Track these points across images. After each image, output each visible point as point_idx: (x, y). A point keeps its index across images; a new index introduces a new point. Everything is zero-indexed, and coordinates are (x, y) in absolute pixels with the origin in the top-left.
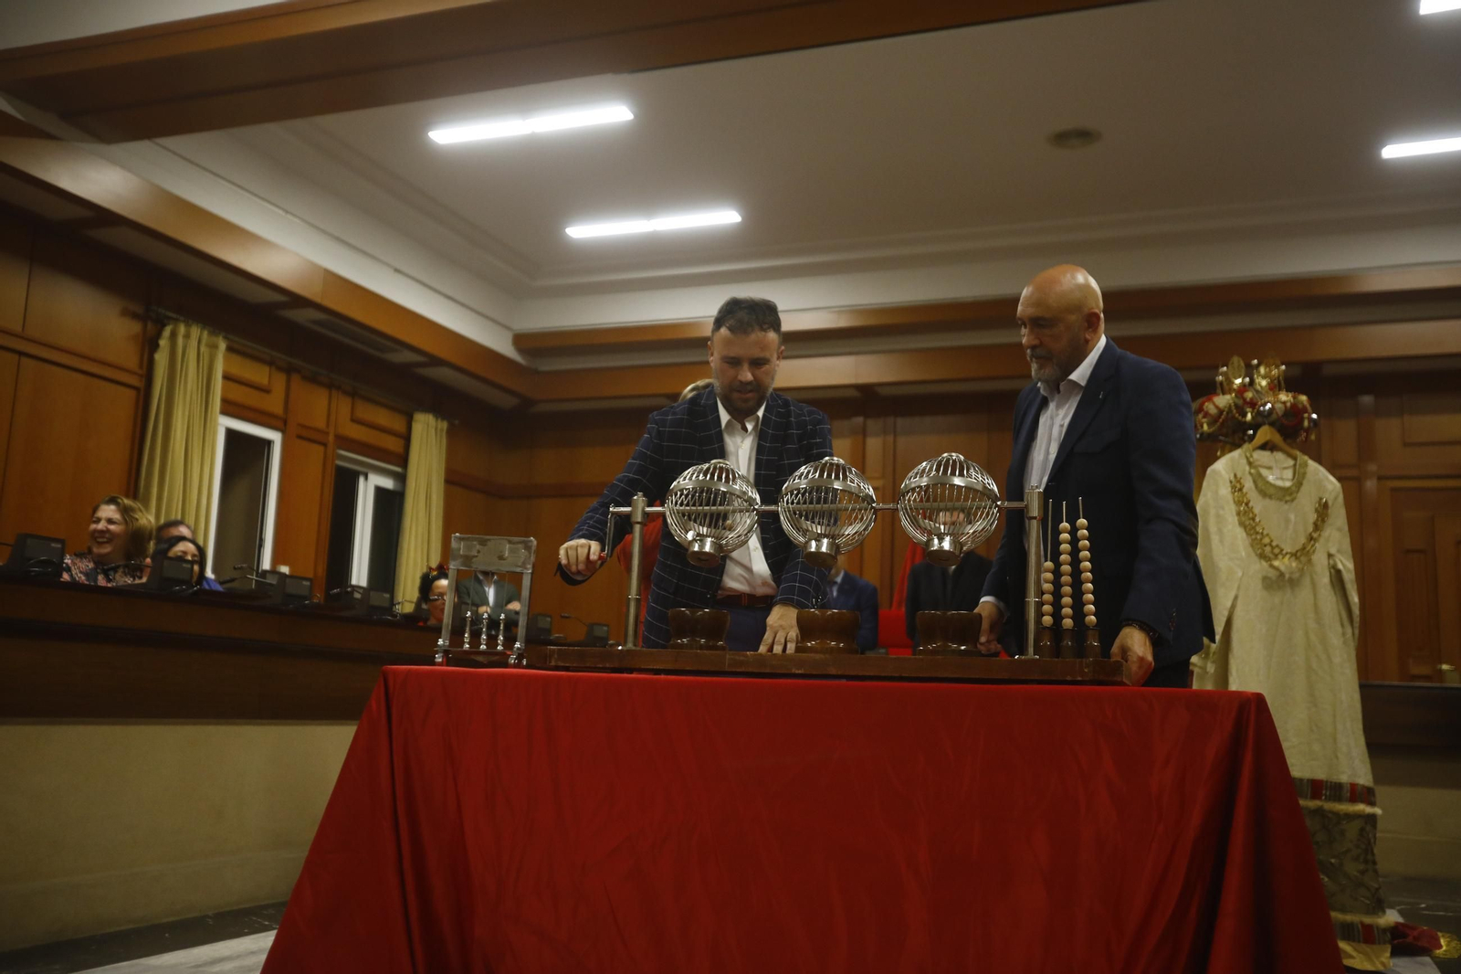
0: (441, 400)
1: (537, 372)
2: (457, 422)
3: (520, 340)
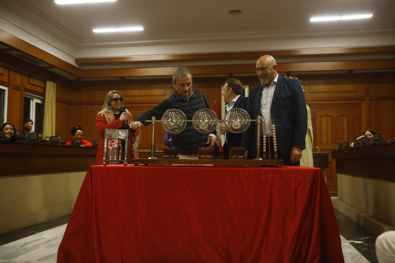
0: (54, 78)
1: (82, 70)
2: (59, 84)
3: (77, 61)
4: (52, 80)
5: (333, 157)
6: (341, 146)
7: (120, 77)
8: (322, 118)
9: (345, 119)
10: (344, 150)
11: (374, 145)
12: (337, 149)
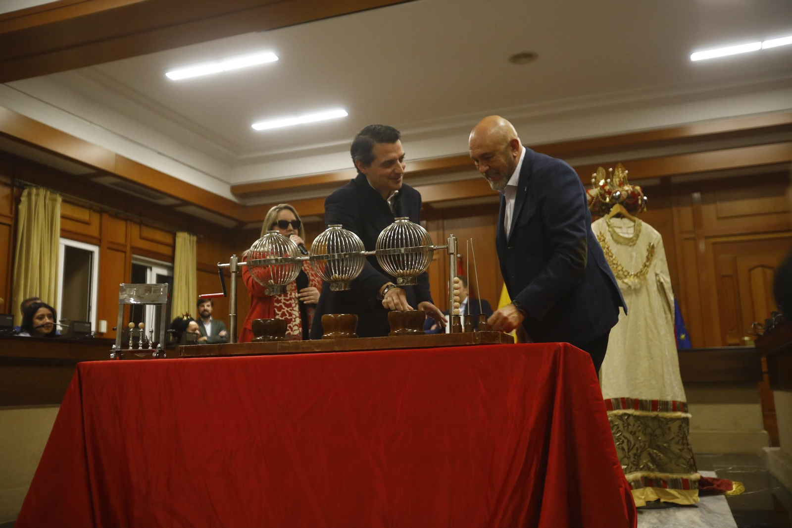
0: (191, 224)
1: (245, 207)
2: (202, 236)
3: (235, 189)
4: (190, 230)
8: (752, 271)
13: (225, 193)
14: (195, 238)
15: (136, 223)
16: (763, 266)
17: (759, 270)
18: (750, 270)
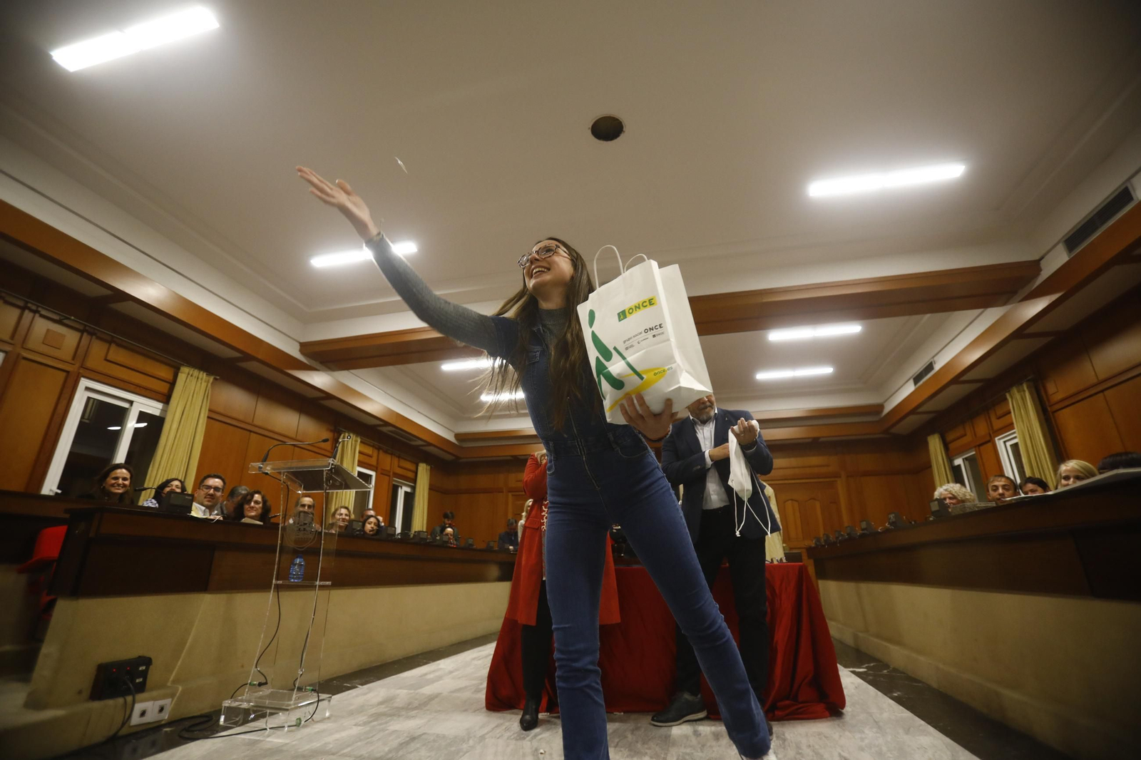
0: (429, 458)
1: (463, 448)
2: (433, 466)
3: (457, 436)
4: (426, 461)
5: (809, 557)
6: (818, 540)
7: (512, 456)
8: (787, 503)
9: (818, 504)
10: (824, 546)
11: (862, 536)
12: (813, 545)
13: (451, 437)
14: (429, 467)
15: (389, 454)
16: (792, 500)
17: (790, 501)
18: (785, 502)
